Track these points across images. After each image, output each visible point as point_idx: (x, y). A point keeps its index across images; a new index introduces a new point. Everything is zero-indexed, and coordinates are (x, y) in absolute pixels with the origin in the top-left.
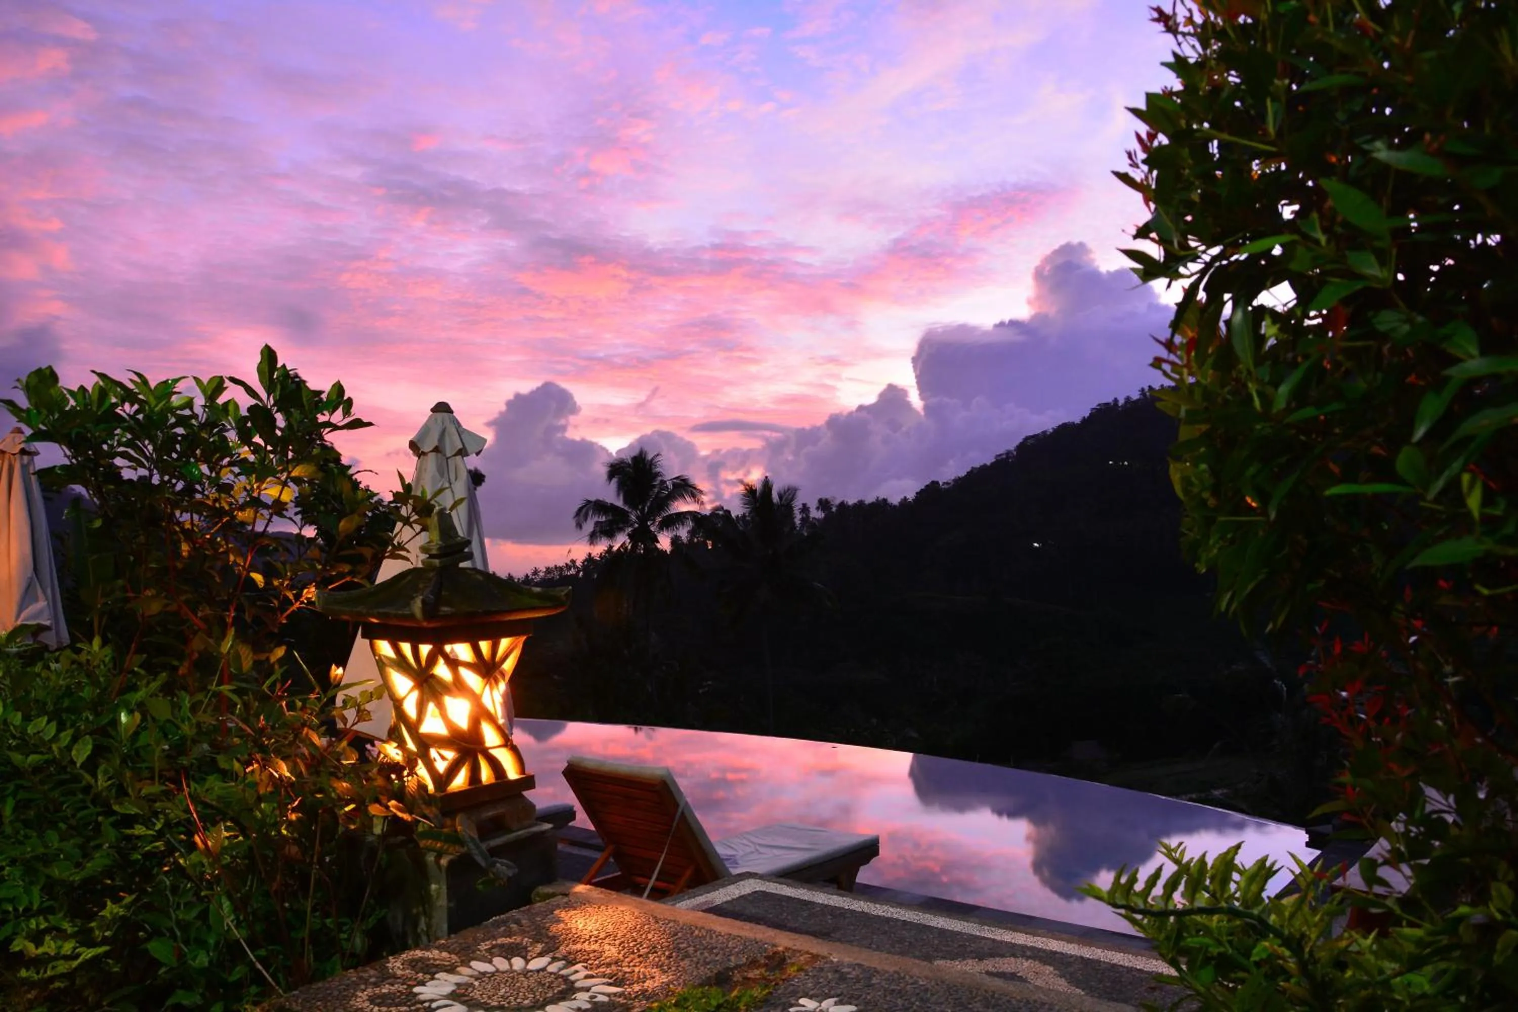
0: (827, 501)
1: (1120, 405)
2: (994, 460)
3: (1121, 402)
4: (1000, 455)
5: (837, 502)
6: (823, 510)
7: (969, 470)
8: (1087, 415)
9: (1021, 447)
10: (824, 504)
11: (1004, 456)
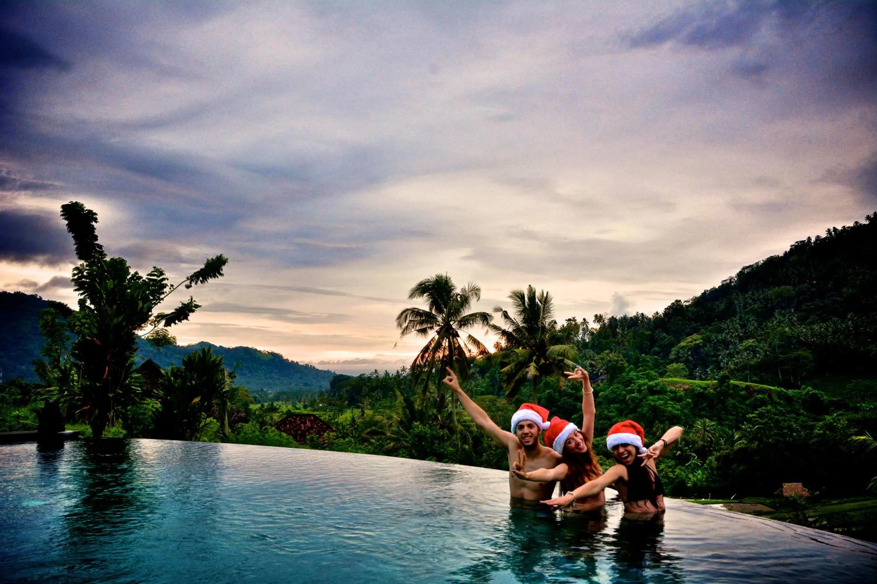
0: (601, 317)
1: (812, 242)
2: (720, 284)
3: (813, 240)
4: (725, 281)
5: (609, 316)
6: (599, 321)
7: (703, 291)
8: (788, 249)
9: (740, 274)
10: (598, 318)
11: (728, 281)
